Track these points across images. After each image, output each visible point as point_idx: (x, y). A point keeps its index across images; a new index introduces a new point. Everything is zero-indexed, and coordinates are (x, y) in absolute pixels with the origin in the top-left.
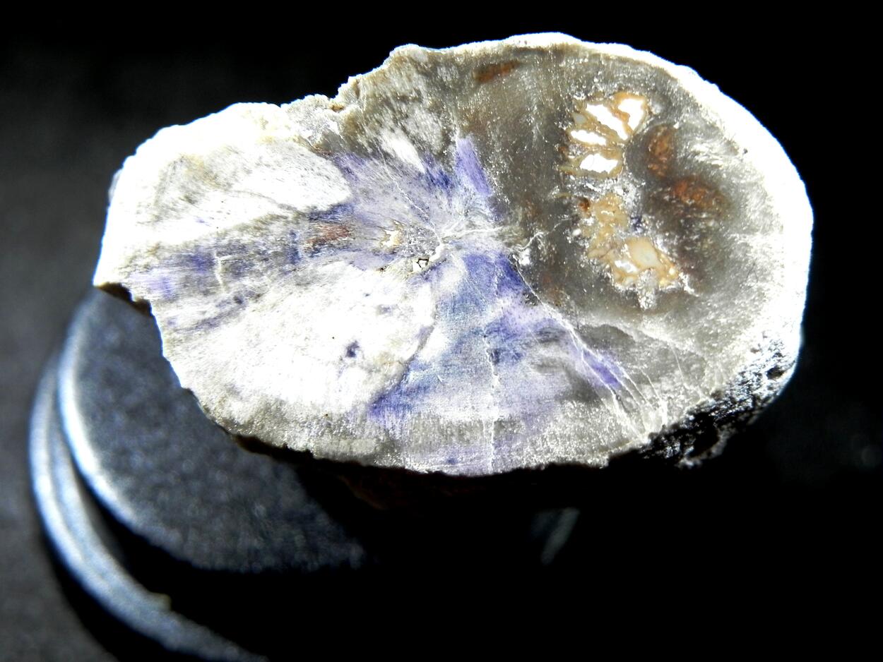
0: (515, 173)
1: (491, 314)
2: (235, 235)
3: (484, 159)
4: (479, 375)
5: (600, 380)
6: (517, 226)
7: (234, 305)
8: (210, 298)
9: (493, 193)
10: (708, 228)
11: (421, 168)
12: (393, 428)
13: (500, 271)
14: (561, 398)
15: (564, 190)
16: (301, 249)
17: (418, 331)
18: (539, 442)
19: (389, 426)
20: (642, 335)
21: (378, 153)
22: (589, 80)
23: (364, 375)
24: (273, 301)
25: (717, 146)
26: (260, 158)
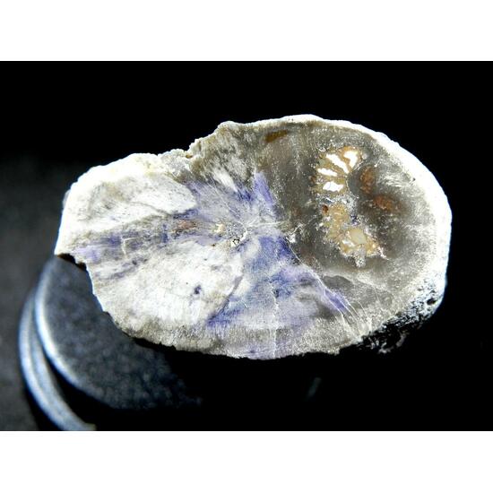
0: (287, 192)
1: (274, 270)
2: (133, 227)
3: (270, 184)
4: (268, 304)
5: (335, 306)
6: (288, 221)
7: (133, 265)
8: (119, 261)
9: (275, 203)
10: (394, 222)
11: (235, 189)
12: (220, 333)
13: (279, 246)
14: (313, 316)
15: (314, 201)
16: (169, 234)
17: (233, 279)
18: (301, 341)
19: (218, 332)
20: (357, 282)
21: (212, 181)
22: (328, 141)
23: (204, 304)
24: (154, 263)
25: (399, 177)
26: (147, 184)
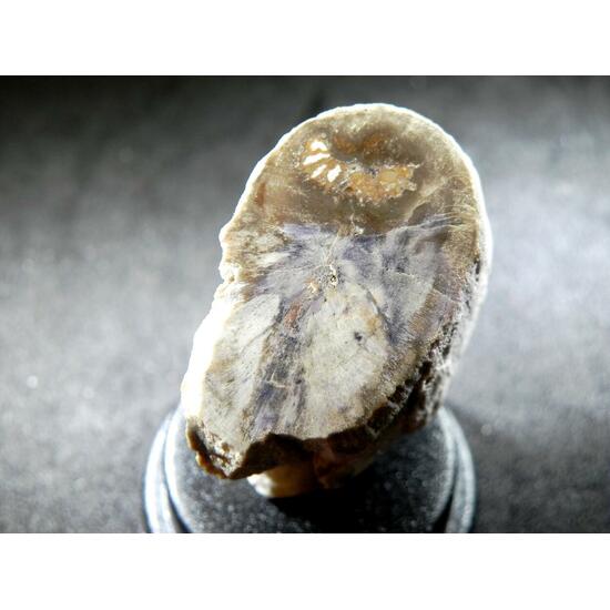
0: (316, 213)
1: (378, 261)
2: (264, 365)
3: (300, 223)
4: (405, 282)
5: (439, 227)
6: (342, 226)
7: (300, 385)
8: (288, 397)
9: (319, 228)
10: (393, 144)
11: (286, 254)
12: (409, 338)
13: (359, 245)
14: (438, 250)
15: (337, 195)
16: (291, 334)
17: (366, 300)
19: (406, 339)
20: (428, 198)
21: (266, 272)
22: (292, 156)
23: (373, 337)
24: (309, 363)
26: (233, 331)
